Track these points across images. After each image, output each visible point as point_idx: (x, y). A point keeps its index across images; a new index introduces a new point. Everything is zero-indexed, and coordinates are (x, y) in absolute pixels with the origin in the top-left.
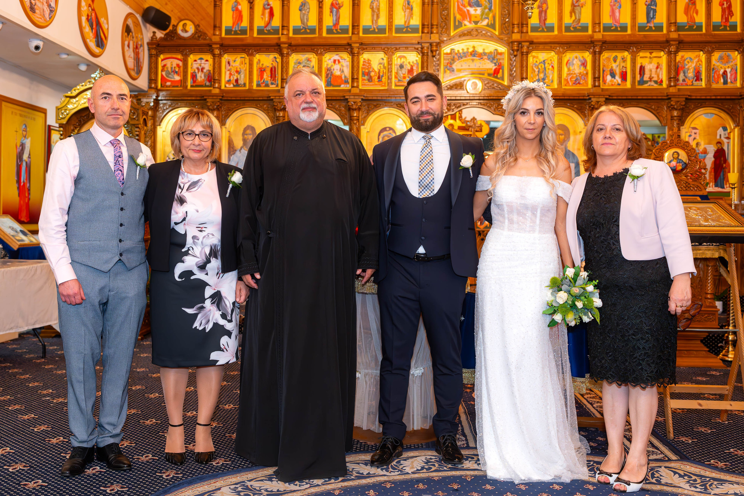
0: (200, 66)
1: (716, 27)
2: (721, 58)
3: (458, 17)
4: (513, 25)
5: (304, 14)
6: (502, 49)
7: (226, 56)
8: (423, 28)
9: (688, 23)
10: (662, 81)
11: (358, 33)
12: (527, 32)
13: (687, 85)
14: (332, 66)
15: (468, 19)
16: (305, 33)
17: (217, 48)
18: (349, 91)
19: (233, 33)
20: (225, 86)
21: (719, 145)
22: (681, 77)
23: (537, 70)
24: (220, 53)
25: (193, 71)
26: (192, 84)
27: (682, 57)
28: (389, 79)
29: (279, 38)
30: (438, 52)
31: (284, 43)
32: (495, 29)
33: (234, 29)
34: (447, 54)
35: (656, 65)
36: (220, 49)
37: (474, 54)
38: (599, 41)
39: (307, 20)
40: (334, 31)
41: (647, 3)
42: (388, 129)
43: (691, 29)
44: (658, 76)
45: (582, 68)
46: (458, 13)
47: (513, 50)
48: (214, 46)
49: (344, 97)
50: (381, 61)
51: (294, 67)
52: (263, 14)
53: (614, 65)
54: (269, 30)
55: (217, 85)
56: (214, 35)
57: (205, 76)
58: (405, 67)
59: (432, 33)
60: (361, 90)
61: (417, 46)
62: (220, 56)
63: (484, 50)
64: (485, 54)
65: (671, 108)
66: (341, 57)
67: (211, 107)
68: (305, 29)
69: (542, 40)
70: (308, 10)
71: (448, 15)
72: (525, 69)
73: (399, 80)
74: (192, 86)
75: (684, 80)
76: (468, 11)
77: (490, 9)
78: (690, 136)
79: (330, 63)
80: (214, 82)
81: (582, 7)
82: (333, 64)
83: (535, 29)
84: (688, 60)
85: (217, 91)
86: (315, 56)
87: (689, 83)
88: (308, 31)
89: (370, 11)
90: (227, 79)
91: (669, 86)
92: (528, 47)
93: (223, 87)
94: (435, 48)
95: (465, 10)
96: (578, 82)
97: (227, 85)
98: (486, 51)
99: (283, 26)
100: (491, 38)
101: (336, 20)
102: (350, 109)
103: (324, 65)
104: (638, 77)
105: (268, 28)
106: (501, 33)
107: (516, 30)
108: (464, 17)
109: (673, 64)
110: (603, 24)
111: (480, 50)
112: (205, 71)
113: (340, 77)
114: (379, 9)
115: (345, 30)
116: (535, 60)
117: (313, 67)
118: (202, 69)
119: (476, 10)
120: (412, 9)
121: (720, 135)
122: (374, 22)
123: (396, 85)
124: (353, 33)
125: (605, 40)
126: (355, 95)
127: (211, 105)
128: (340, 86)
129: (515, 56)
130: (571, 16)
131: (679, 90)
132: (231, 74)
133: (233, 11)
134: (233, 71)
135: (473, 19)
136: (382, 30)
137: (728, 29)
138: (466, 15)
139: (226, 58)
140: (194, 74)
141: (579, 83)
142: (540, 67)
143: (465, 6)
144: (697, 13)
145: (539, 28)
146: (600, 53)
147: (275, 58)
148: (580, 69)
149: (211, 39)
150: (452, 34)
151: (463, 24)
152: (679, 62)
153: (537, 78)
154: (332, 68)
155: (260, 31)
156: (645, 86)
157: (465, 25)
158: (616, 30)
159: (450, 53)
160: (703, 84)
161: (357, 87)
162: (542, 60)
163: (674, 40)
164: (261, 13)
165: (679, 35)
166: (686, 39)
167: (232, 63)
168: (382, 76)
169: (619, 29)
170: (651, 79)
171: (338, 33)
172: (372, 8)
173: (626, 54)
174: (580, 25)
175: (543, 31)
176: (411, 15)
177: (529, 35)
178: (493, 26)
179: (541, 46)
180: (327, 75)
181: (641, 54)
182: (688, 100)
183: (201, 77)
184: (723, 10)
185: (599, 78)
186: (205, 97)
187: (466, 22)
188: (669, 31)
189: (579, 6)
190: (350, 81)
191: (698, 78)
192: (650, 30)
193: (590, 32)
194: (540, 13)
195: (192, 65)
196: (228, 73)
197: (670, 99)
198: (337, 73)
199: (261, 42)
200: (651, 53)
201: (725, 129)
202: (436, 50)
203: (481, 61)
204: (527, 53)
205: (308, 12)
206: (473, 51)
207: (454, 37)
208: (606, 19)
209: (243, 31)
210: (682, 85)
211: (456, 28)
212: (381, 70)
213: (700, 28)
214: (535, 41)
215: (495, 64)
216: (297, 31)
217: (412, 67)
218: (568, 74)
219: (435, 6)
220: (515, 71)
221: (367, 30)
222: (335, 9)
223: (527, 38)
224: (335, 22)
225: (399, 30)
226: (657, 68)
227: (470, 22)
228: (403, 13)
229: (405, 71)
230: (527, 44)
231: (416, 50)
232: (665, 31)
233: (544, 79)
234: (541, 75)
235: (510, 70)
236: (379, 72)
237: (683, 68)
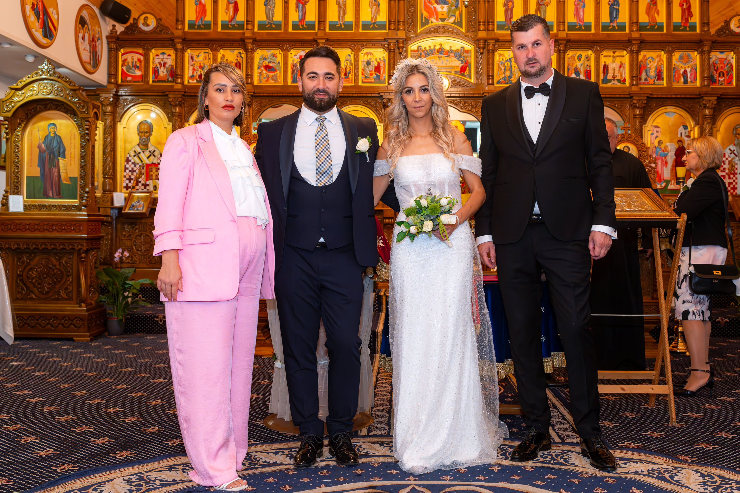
0: (163, 60)
1: (677, 28)
2: (681, 58)
3: (425, 14)
4: (479, 22)
5: (269, 9)
6: (469, 46)
7: (189, 51)
8: (390, 24)
9: (649, 23)
10: (624, 80)
11: (325, 29)
12: (493, 30)
13: (649, 84)
14: (298, 62)
15: (435, 16)
16: (271, 28)
17: (179, 42)
19: (196, 27)
20: (188, 82)
21: (680, 143)
22: (643, 76)
23: (503, 68)
24: (183, 47)
25: (155, 66)
26: (154, 79)
27: (645, 56)
29: (244, 33)
30: (404, 49)
31: (249, 38)
32: (462, 27)
33: (197, 24)
34: (414, 51)
35: (619, 64)
36: (182, 43)
37: (441, 51)
38: (563, 39)
39: (273, 15)
40: (300, 26)
41: (610, 3)
43: (652, 29)
44: (621, 75)
46: (425, 10)
47: (479, 48)
48: (176, 40)
50: (348, 57)
51: (259, 63)
52: (227, 8)
53: (578, 64)
54: (233, 26)
55: (179, 81)
56: (177, 29)
57: (167, 72)
58: (372, 63)
59: (398, 29)
61: (383, 43)
62: (183, 51)
65: (634, 107)
67: (172, 103)
68: (271, 24)
70: (273, 5)
71: (415, 12)
72: (491, 66)
73: (366, 77)
74: (153, 81)
75: (646, 79)
76: (435, 8)
77: (457, 7)
78: (652, 134)
80: (177, 78)
81: (547, 5)
82: (299, 60)
83: (501, 27)
84: (650, 59)
85: (179, 86)
86: (281, 52)
87: (651, 82)
88: (274, 26)
89: (336, 7)
90: (191, 74)
91: (632, 85)
92: (494, 45)
93: (186, 83)
94: (401, 45)
95: (432, 7)
97: (190, 81)
99: (247, 21)
100: (457, 35)
101: (302, 16)
104: (602, 76)
105: (233, 23)
106: (467, 31)
107: (482, 28)
108: (431, 15)
109: (635, 63)
110: (568, 23)
112: (167, 66)
114: (345, 6)
115: (311, 26)
116: (501, 58)
117: (279, 63)
118: (165, 64)
120: (378, 5)
121: (681, 134)
122: (341, 18)
123: (363, 82)
124: (318, 29)
125: (569, 38)
127: (173, 101)
129: (482, 54)
131: (641, 88)
132: (194, 69)
133: (196, 5)
134: (197, 67)
135: (440, 16)
137: (688, 29)
138: (433, 13)
139: (189, 53)
140: (156, 69)
142: (506, 65)
143: (431, 4)
144: (658, 14)
145: (505, 26)
146: (565, 51)
147: (240, 53)
149: (173, 34)
150: (419, 31)
151: (430, 21)
152: (641, 61)
153: (503, 76)
155: (225, 26)
156: (609, 85)
157: (432, 22)
158: (580, 29)
159: (417, 51)
160: (665, 83)
162: (508, 58)
163: (636, 39)
164: (225, 7)
165: (641, 34)
166: (647, 39)
167: (195, 58)
168: (349, 73)
169: (583, 28)
170: (614, 77)
171: (304, 29)
172: (339, 4)
173: (590, 52)
175: (509, 29)
176: (378, 12)
177: (495, 33)
178: (459, 24)
179: (505, 45)
181: (605, 53)
182: (649, 98)
183: (163, 72)
184: (683, 11)
186: (167, 93)
187: (433, 20)
188: (631, 30)
189: (544, 4)
191: (659, 76)
192: (613, 29)
193: (555, 31)
194: (506, 11)
195: (154, 59)
196: (191, 68)
197: (631, 97)
199: (225, 37)
200: (614, 52)
201: (686, 127)
202: (403, 47)
203: (448, 58)
204: (494, 51)
205: (274, 7)
206: (440, 49)
207: (421, 33)
208: (571, 18)
209: (207, 26)
210: (644, 84)
211: (423, 25)
212: (348, 67)
213: (661, 28)
214: (501, 38)
215: (462, 61)
216: (262, 26)
217: (379, 63)
219: (402, 2)
220: (481, 69)
222: (300, 5)
223: (493, 36)
224: (301, 17)
226: (620, 67)
227: (437, 20)
228: (370, 10)
229: (372, 68)
230: (493, 41)
231: (383, 46)
232: (627, 31)
233: (510, 77)
234: (508, 73)
235: (477, 68)
236: (346, 69)
237: (645, 67)
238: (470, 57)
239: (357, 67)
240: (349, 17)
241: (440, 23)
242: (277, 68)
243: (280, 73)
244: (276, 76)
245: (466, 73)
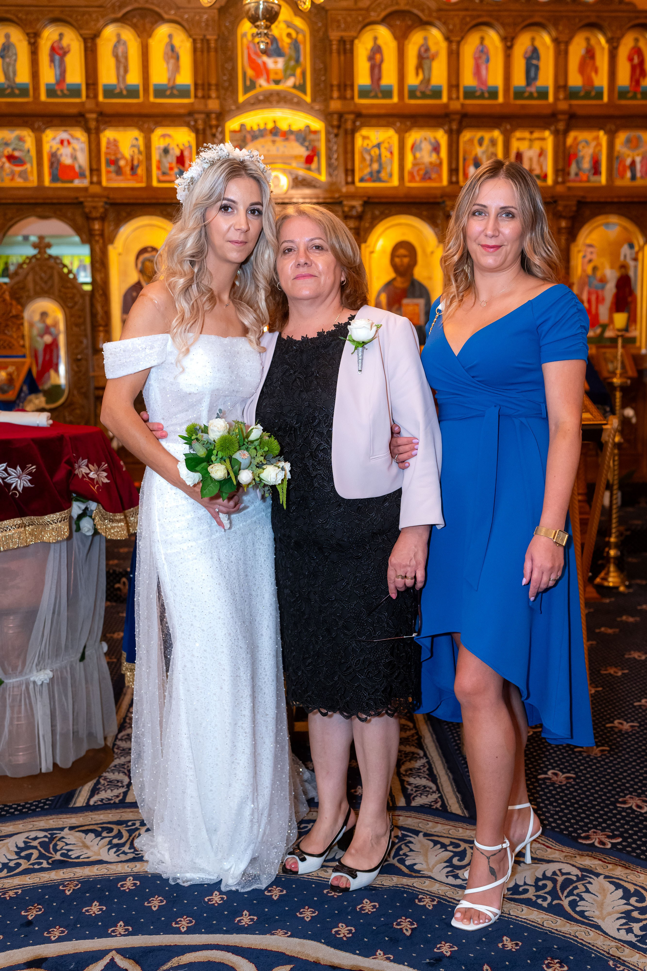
1: (623, 94)
2: (628, 141)
3: (250, 73)
4: (332, 86)
5: (8, 65)
6: (317, 125)
8: (196, 89)
9: (584, 86)
10: (545, 176)
11: (96, 96)
12: (352, 98)
13: (581, 181)
14: (58, 149)
15: (265, 76)
16: (12, 95)
18: (86, 189)
21: (623, 270)
22: (573, 169)
23: (368, 157)
27: (575, 139)
28: (148, 170)
30: (220, 129)
32: (304, 92)
34: (235, 132)
37: (275, 132)
38: (456, 113)
39: (15, 74)
40: (59, 93)
41: (527, 56)
42: (149, 249)
43: (587, 96)
44: (541, 168)
45: (434, 156)
46: (250, 66)
47: (332, 127)
49: (77, 198)
50: (135, 142)
53: (479, 151)
58: (171, 152)
59: (209, 97)
60: (106, 189)
61: (187, 119)
63: (290, 126)
64: (291, 132)
65: (560, 216)
66: (72, 136)
68: (12, 88)
69: (374, 111)
70: (14, 58)
71: (234, 69)
72: (349, 155)
73: (163, 173)
75: (577, 174)
76: (264, 63)
77: (297, 61)
78: (584, 257)
79: (55, 145)
81: (433, 59)
82: (59, 146)
83: (364, 93)
84: (583, 144)
86: (31, 134)
87: (584, 178)
88: (17, 92)
91: (556, 182)
92: (354, 122)
94: (214, 122)
95: (260, 61)
96: (427, 176)
98: (295, 128)
100: (298, 105)
101: (60, 75)
102: (88, 218)
103: (46, 149)
106: (314, 100)
107: (336, 95)
108: (258, 74)
109: (561, 149)
110: (465, 88)
111: (284, 126)
113: (71, 168)
114: (126, 58)
115: (75, 91)
116: (366, 142)
117: (28, 151)
119: (276, 62)
120: (177, 58)
121: (625, 256)
122: (121, 79)
124: (88, 97)
125: (464, 111)
126: (94, 196)
128: (72, 182)
129: (336, 135)
130: (417, 74)
131: (569, 188)
135: (272, 76)
136: (132, 92)
137: (639, 96)
138: (262, 70)
141: (430, 178)
142: (373, 153)
143: (259, 56)
144: (596, 71)
145: (370, 91)
146: (459, 132)
148: (431, 156)
150: (241, 98)
151: (257, 86)
152: (571, 146)
154: (59, 153)
157: (260, 86)
158: (482, 97)
159: (240, 131)
160: (603, 179)
161: (99, 183)
162: (375, 142)
163: (563, 113)
165: (570, 105)
166: (580, 112)
168: (138, 166)
169: (486, 95)
171: (64, 96)
172: (116, 56)
173: (496, 134)
174: (430, 87)
175: (376, 97)
176: (177, 69)
177: (356, 105)
179: (374, 121)
180: (51, 165)
181: (518, 134)
182: (582, 204)
184: (633, 68)
185: (457, 170)
187: (262, 82)
188: (556, 98)
190: (87, 173)
191: (596, 169)
192: (531, 97)
193: (445, 99)
194: (372, 68)
197: (555, 202)
198: (67, 161)
200: (531, 133)
201: (631, 246)
202: (217, 127)
203: (286, 143)
204: (354, 131)
205: (15, 60)
206: (274, 128)
207: (243, 104)
208: (468, 80)
210: (574, 181)
211: (247, 90)
212: (136, 157)
213: (599, 95)
214: (364, 111)
215: (307, 148)
217: (182, 152)
218: (415, 165)
219: (212, 54)
220: (336, 160)
221: (109, 92)
222: (57, 57)
223: (352, 108)
224: (58, 77)
225: (160, 92)
227: (268, 81)
228: (164, 64)
229: (171, 159)
230: (351, 117)
231: (188, 125)
232: (551, 99)
233: (379, 172)
234: (375, 166)
235: (329, 158)
236: (132, 160)
237: (575, 155)
238: (319, 140)
239: (149, 157)
242: (27, 159)
243: (32, 166)
244: (25, 172)
245: (314, 166)
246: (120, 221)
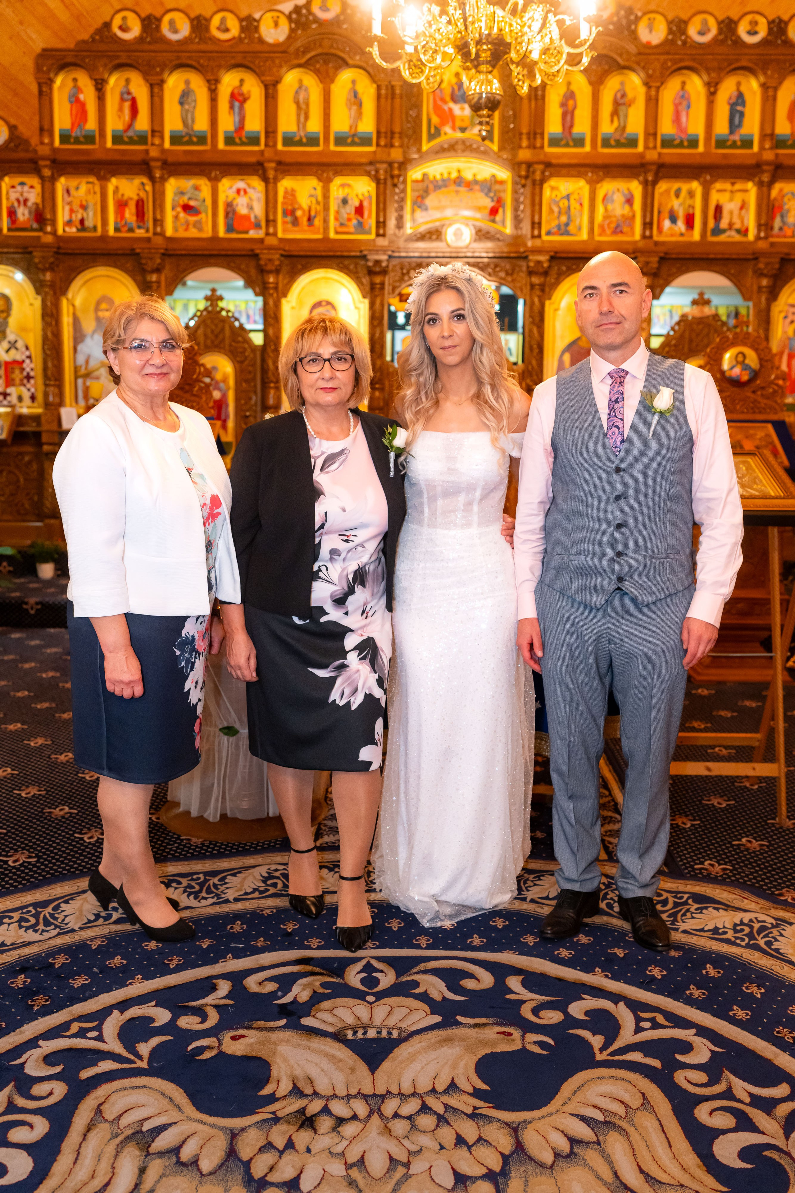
0: (22, 195)
3: (435, 120)
4: (521, 134)
5: (187, 111)
6: (504, 174)
7: (63, 180)
8: (378, 137)
9: (791, 134)
11: (275, 144)
12: (542, 147)
13: (785, 237)
14: (234, 199)
15: (451, 123)
16: (190, 143)
17: (46, 166)
18: (262, 241)
19: (72, 140)
20: (64, 231)
22: (777, 223)
23: (556, 210)
24: (53, 174)
25: (10, 205)
26: (10, 226)
27: (781, 190)
28: (326, 221)
29: (147, 152)
30: (401, 179)
31: (155, 159)
32: (492, 141)
33: (74, 134)
34: (417, 181)
35: (739, 204)
36: (50, 167)
37: (459, 181)
38: (652, 163)
39: (193, 121)
40: (237, 140)
41: (731, 102)
42: (324, 303)
44: (742, 222)
45: (627, 207)
46: (435, 113)
47: (520, 176)
48: (41, 163)
49: (252, 250)
50: (313, 192)
51: (173, 200)
52: (121, 109)
53: (676, 204)
54: (130, 138)
55: (49, 229)
56: (42, 143)
57: (30, 213)
58: (350, 202)
59: (392, 146)
60: (281, 240)
61: (368, 168)
62: (53, 180)
63: (475, 175)
64: (476, 182)
65: (760, 274)
66: (249, 185)
67: (40, 266)
68: (190, 136)
69: (565, 161)
70: (193, 104)
71: (419, 116)
72: (537, 207)
73: (342, 225)
74: (9, 230)
75: (781, 229)
76: (450, 110)
78: (786, 317)
79: (232, 194)
80: (46, 225)
81: (630, 105)
82: (235, 195)
83: (555, 142)
85: (48, 239)
88: (195, 139)
89: (293, 108)
90: (67, 218)
91: (758, 238)
92: (543, 173)
93: (60, 232)
94: (396, 172)
95: (446, 108)
96: (618, 230)
97: (67, 229)
98: (479, 178)
99: (153, 131)
100: (484, 154)
101: (240, 121)
102: (262, 271)
103: (222, 199)
104: (711, 223)
105: (130, 133)
106: (502, 148)
107: (525, 143)
108: (444, 121)
109: (765, 201)
110: (662, 135)
111: (468, 176)
112: (30, 204)
113: (247, 218)
114: (307, 105)
115: (254, 140)
116: (555, 193)
117: (204, 201)
118: (26, 201)
119: (462, 109)
120: (360, 105)
122: (301, 126)
123: (337, 233)
124: (266, 145)
125: (661, 161)
126: (270, 248)
127: (40, 262)
128: (247, 232)
129: (524, 186)
130: (612, 121)
131: (772, 244)
132: (72, 211)
133: (71, 102)
134: (76, 207)
135: (458, 124)
136: (313, 140)
138: (448, 117)
139: (62, 183)
140: (12, 209)
141: (621, 232)
142: (561, 204)
143: (445, 102)
145: (561, 140)
146: (655, 183)
147: (143, 184)
148: (623, 208)
149: (35, 151)
150: (425, 147)
151: (442, 133)
152: (775, 199)
153: (556, 222)
154: (235, 203)
155: (117, 139)
156: (722, 238)
157: (445, 134)
158: (681, 145)
159: (423, 181)
161: (275, 234)
162: (564, 193)
163: (768, 163)
164: (116, 106)
165: (777, 155)
166: (787, 162)
167: (73, 192)
168: (315, 217)
169: (686, 143)
170: (731, 225)
171: (243, 144)
172: (297, 103)
173: (695, 185)
174: (625, 135)
175: (567, 145)
176: (359, 115)
177: (545, 154)
178: (489, 137)
179: (564, 171)
180: (227, 214)
181: (718, 185)
182: (785, 261)
183: (23, 214)
185: (651, 224)
186: (30, 249)
187: (447, 129)
188: (762, 148)
189: (624, 104)
190: (263, 224)
192: (734, 145)
193: (640, 148)
194: (564, 115)
195: (7, 193)
196: (67, 208)
197: (756, 259)
198: (243, 210)
199: (118, 157)
200: (733, 184)
202: (399, 176)
203: (470, 194)
204: (542, 182)
205: (194, 107)
206: (458, 178)
207: (427, 152)
208: (666, 127)
209: (89, 139)
211: (431, 137)
212: (313, 207)
214: (554, 161)
215: (492, 198)
216: (176, 139)
217: (361, 202)
218: (605, 217)
219: (397, 101)
220: (522, 211)
221: (288, 140)
222: (237, 104)
223: (542, 157)
224: (237, 124)
225: (340, 140)
226: (742, 208)
227: (454, 128)
228: (346, 110)
229: (350, 209)
230: (541, 167)
231: (368, 174)
232: (756, 148)
233: (567, 225)
234: (564, 219)
235: (516, 209)
236: (310, 211)
237: (781, 208)
238: (505, 191)
239: (326, 208)
240: (314, 126)
241: (459, 135)
242: (202, 209)
243: (207, 216)
244: (200, 222)
245: (498, 218)
246: (294, 274)
